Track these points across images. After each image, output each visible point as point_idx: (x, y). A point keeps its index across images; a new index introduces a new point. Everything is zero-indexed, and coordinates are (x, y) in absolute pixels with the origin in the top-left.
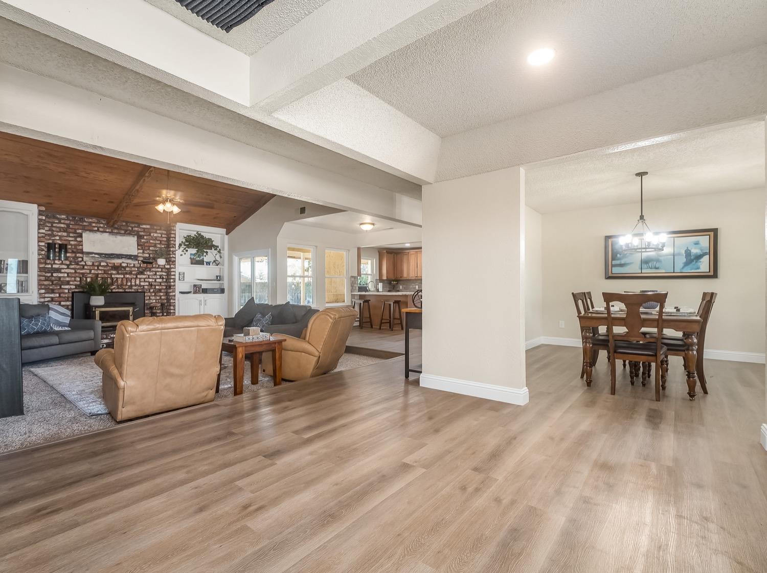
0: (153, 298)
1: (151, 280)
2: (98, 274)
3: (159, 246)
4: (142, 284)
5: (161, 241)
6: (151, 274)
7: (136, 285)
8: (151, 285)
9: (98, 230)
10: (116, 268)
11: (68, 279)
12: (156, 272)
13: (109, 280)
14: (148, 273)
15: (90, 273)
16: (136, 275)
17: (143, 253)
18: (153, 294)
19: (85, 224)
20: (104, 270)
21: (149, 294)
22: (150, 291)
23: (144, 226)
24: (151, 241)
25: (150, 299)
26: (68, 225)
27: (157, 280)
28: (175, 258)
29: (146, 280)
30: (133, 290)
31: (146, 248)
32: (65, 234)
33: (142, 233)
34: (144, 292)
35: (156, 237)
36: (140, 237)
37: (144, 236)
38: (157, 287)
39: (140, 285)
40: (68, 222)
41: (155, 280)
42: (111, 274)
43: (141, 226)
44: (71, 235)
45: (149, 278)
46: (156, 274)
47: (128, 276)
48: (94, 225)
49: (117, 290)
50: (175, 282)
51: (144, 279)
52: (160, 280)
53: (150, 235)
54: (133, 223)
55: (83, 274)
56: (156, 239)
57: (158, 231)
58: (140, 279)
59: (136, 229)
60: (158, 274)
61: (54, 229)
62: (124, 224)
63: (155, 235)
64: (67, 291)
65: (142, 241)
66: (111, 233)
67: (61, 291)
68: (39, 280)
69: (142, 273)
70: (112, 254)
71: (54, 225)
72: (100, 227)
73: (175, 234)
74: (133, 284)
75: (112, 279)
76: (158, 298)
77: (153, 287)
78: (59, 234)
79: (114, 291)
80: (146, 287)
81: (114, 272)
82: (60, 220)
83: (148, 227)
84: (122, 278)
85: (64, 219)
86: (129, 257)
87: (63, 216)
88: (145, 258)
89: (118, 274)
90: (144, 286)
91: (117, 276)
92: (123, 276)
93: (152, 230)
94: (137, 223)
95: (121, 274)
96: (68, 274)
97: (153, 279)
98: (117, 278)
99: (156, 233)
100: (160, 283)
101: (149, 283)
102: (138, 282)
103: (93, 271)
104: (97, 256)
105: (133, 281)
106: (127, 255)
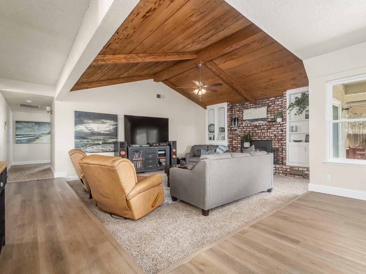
0: (277, 144)
1: (275, 133)
2: (250, 131)
3: (280, 109)
4: (271, 135)
5: (281, 106)
6: (275, 128)
7: (267, 136)
8: (276, 136)
9: (250, 108)
10: (256, 126)
11: (240, 134)
12: (278, 127)
13: (255, 134)
14: (273, 128)
15: (247, 130)
16: (267, 130)
17: (271, 116)
18: (277, 142)
19: (245, 106)
20: (252, 128)
21: (274, 142)
22: (275, 139)
23: (271, 99)
24: (275, 107)
25: (275, 145)
26: (239, 108)
27: (279, 133)
28: (286, 116)
29: (273, 133)
30: (266, 139)
31: (273, 112)
32: (239, 113)
33: (270, 104)
34: (272, 141)
35: (278, 104)
36: (269, 106)
37: (271, 105)
38: (279, 137)
39: (269, 136)
40: (239, 107)
41: (278, 133)
42: (255, 130)
43: (270, 99)
44: (241, 112)
45: (274, 131)
46: (277, 129)
47: (263, 131)
48: (248, 105)
49: (258, 139)
50: (286, 133)
51: (272, 132)
52: (281, 133)
53: (275, 104)
54: (265, 99)
55: (244, 131)
56: (278, 105)
57: (279, 100)
58: (269, 132)
59: (267, 102)
60: (279, 128)
61: (235, 111)
62: (261, 100)
63: (278, 103)
64: (239, 140)
65: (270, 108)
66: (256, 107)
67: (238, 140)
68: (228, 135)
69: (270, 128)
70: (254, 119)
71: (235, 109)
72: (251, 106)
73: (286, 99)
74: (266, 135)
75: (256, 133)
76: (280, 144)
77: (277, 137)
78: (237, 113)
79: (257, 139)
80: (273, 137)
81: (256, 129)
82: (237, 106)
83: (274, 98)
84: (260, 132)
85: (238, 106)
86: (262, 119)
87: (238, 104)
88: (272, 119)
89: (258, 130)
90: (271, 136)
91: (258, 131)
92: (260, 131)
93: (276, 100)
94: (267, 98)
95: (260, 130)
96: (240, 131)
97: (277, 132)
98: (258, 132)
99: (278, 101)
100: (281, 134)
101: (274, 135)
102: (268, 135)
103: (248, 130)
104: (248, 121)
105: (266, 134)
106: (261, 119)
